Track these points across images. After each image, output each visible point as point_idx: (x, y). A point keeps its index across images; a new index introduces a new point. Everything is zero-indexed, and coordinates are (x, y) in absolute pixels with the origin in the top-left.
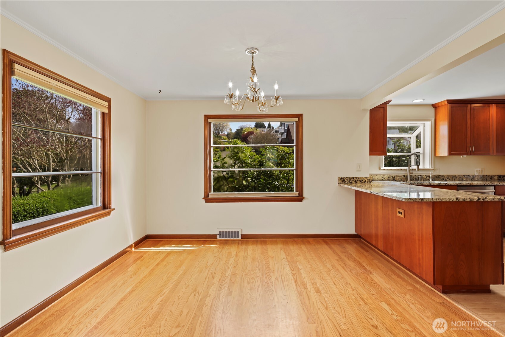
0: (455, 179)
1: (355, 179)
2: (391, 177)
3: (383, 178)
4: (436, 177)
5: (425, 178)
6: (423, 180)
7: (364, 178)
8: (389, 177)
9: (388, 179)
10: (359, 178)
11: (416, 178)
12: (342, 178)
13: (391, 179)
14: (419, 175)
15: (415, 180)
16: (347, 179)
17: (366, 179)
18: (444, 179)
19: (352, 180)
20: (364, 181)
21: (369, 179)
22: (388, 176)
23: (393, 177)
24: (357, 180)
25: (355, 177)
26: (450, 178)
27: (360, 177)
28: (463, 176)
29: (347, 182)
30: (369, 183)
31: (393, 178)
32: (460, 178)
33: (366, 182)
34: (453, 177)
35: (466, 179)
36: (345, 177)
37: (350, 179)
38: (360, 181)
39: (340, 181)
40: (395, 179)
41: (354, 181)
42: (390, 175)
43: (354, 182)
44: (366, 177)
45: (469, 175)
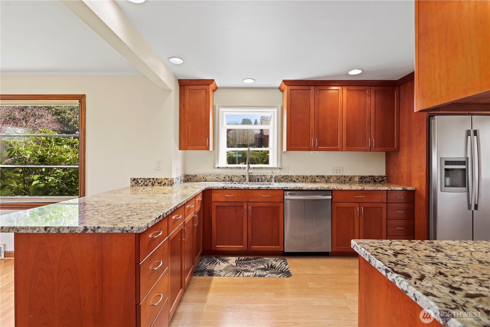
0: (305, 181)
1: (151, 180)
2: (228, 178)
3: (218, 178)
4: (283, 178)
5: (269, 178)
6: (267, 181)
7: (164, 179)
8: (225, 178)
9: (224, 179)
10: (157, 179)
11: (258, 179)
12: (134, 179)
13: (228, 180)
14: (262, 174)
15: (257, 182)
16: (141, 180)
17: (166, 181)
18: (292, 181)
19: (148, 182)
20: (163, 183)
21: (169, 180)
22: (224, 176)
23: (230, 177)
24: (155, 182)
25: (152, 178)
26: (300, 179)
27: (158, 177)
28: (316, 177)
29: (141, 184)
30: (170, 185)
31: (230, 179)
32: (312, 179)
33: (165, 184)
34: (304, 177)
35: (319, 180)
36: (139, 178)
37: (146, 180)
38: (159, 183)
39: (133, 183)
40: (233, 179)
41: (151, 183)
42: (227, 174)
43: (150, 185)
44: (166, 178)
45: (323, 176)
